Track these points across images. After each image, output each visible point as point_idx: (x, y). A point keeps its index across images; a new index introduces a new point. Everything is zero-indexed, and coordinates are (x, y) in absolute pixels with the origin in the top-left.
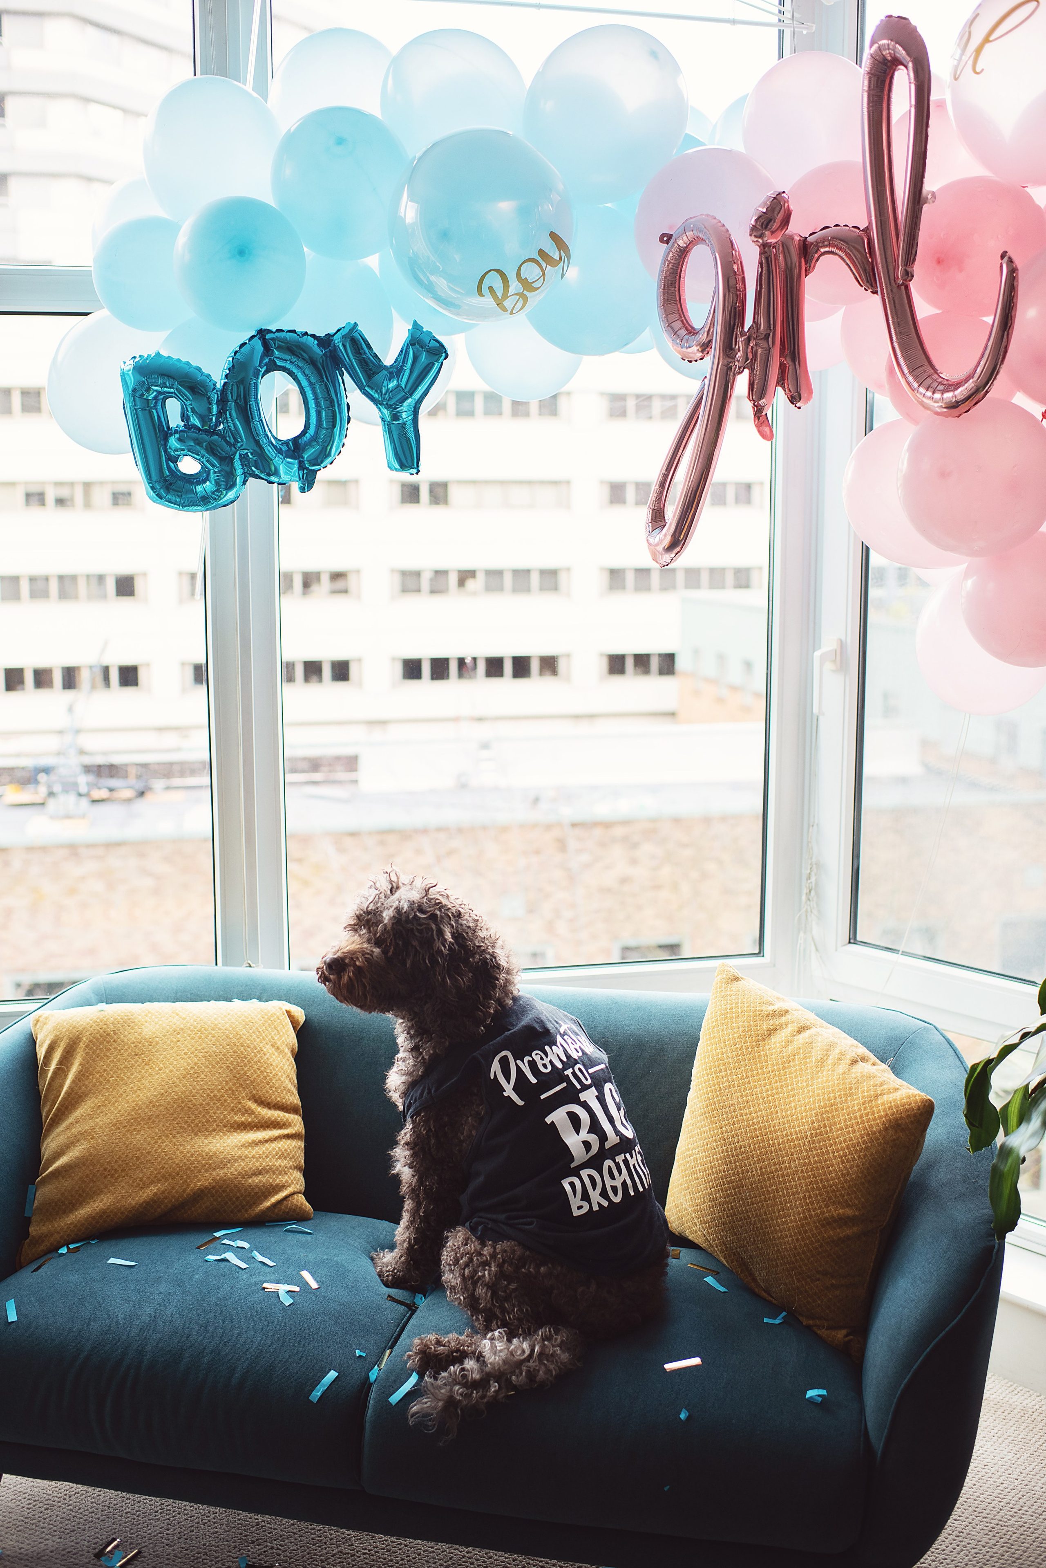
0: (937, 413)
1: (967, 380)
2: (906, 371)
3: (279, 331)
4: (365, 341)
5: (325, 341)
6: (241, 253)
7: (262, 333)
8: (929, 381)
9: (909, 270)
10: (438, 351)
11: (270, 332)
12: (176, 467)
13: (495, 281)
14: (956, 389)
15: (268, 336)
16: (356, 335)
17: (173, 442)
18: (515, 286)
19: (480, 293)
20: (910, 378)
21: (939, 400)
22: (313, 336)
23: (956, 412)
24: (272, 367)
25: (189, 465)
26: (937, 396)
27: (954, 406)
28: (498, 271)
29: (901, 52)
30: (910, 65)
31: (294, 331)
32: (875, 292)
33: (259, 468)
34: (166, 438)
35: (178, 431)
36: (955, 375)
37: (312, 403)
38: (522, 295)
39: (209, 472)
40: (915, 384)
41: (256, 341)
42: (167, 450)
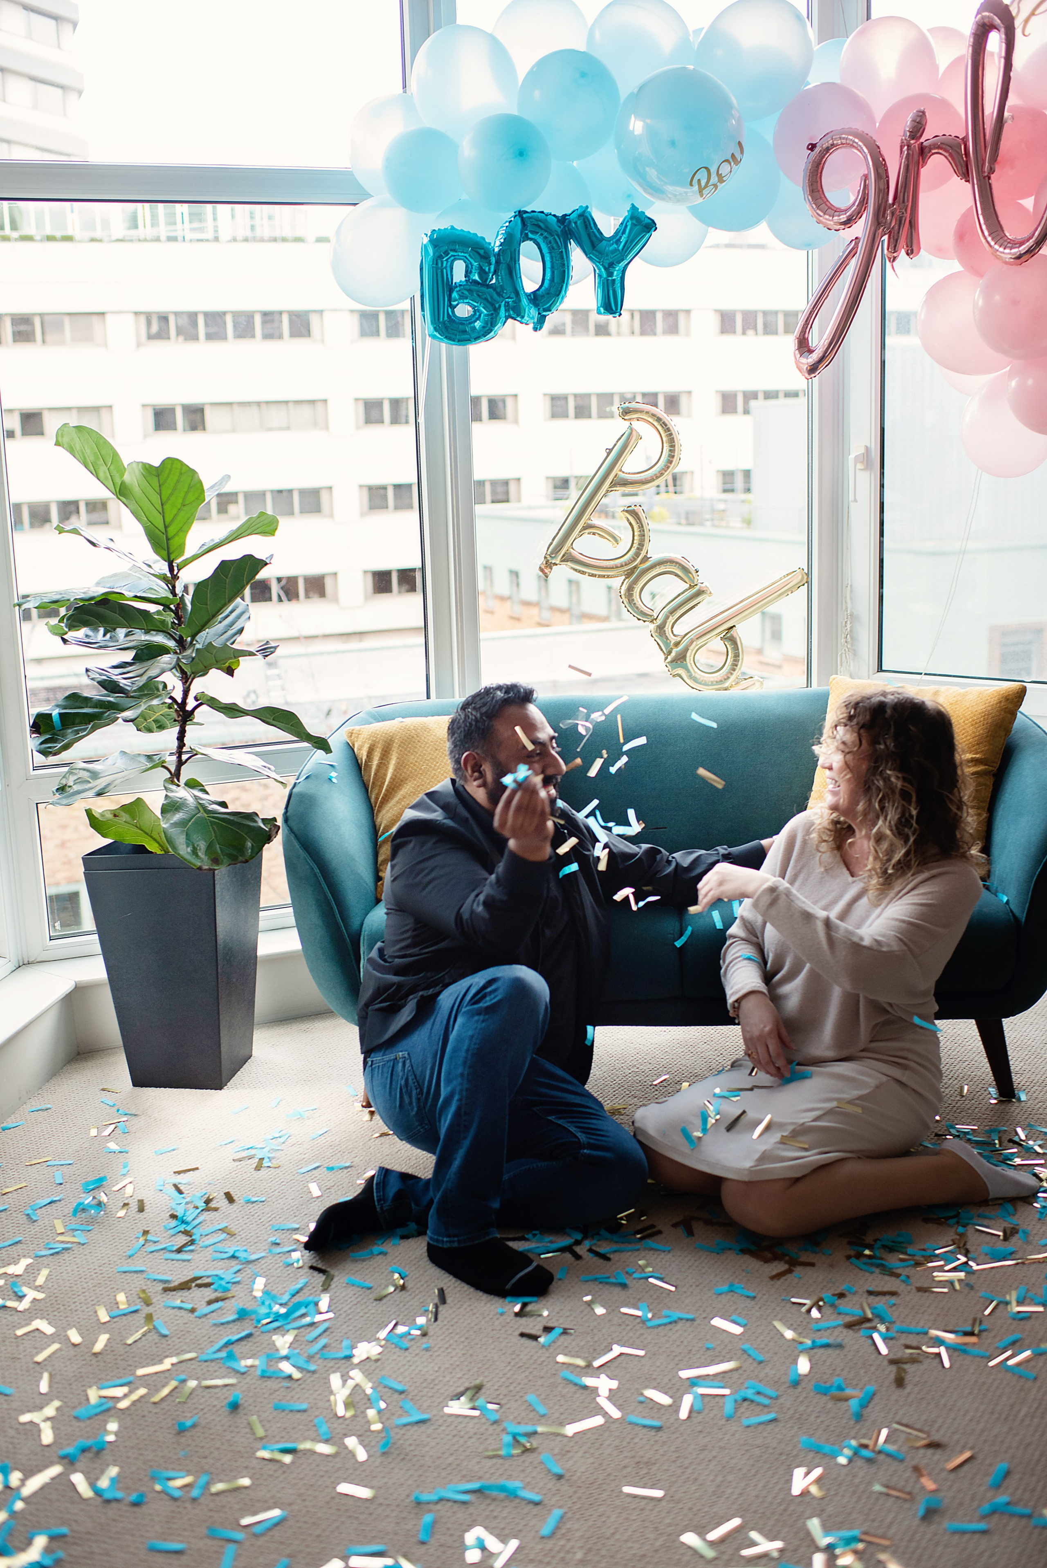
0: (1006, 263)
1: (1028, 240)
2: (986, 233)
3: (533, 212)
4: (593, 220)
5: (563, 220)
6: (521, 154)
7: (520, 213)
8: (1001, 241)
9: (993, 166)
10: (649, 226)
11: (526, 212)
12: (453, 312)
13: (702, 175)
14: (1020, 246)
15: (524, 216)
16: (587, 214)
17: (455, 295)
18: (714, 179)
19: (691, 184)
20: (989, 239)
21: (1008, 253)
22: (554, 215)
23: (1019, 261)
24: (526, 238)
25: (463, 310)
26: (1007, 251)
27: (1019, 257)
28: (706, 168)
29: (997, 22)
30: (1003, 31)
31: (542, 212)
32: (968, 181)
33: (516, 312)
34: (451, 290)
35: (460, 285)
36: (1020, 237)
37: (548, 265)
38: (716, 186)
39: (480, 315)
40: (992, 243)
41: (518, 219)
42: (450, 300)
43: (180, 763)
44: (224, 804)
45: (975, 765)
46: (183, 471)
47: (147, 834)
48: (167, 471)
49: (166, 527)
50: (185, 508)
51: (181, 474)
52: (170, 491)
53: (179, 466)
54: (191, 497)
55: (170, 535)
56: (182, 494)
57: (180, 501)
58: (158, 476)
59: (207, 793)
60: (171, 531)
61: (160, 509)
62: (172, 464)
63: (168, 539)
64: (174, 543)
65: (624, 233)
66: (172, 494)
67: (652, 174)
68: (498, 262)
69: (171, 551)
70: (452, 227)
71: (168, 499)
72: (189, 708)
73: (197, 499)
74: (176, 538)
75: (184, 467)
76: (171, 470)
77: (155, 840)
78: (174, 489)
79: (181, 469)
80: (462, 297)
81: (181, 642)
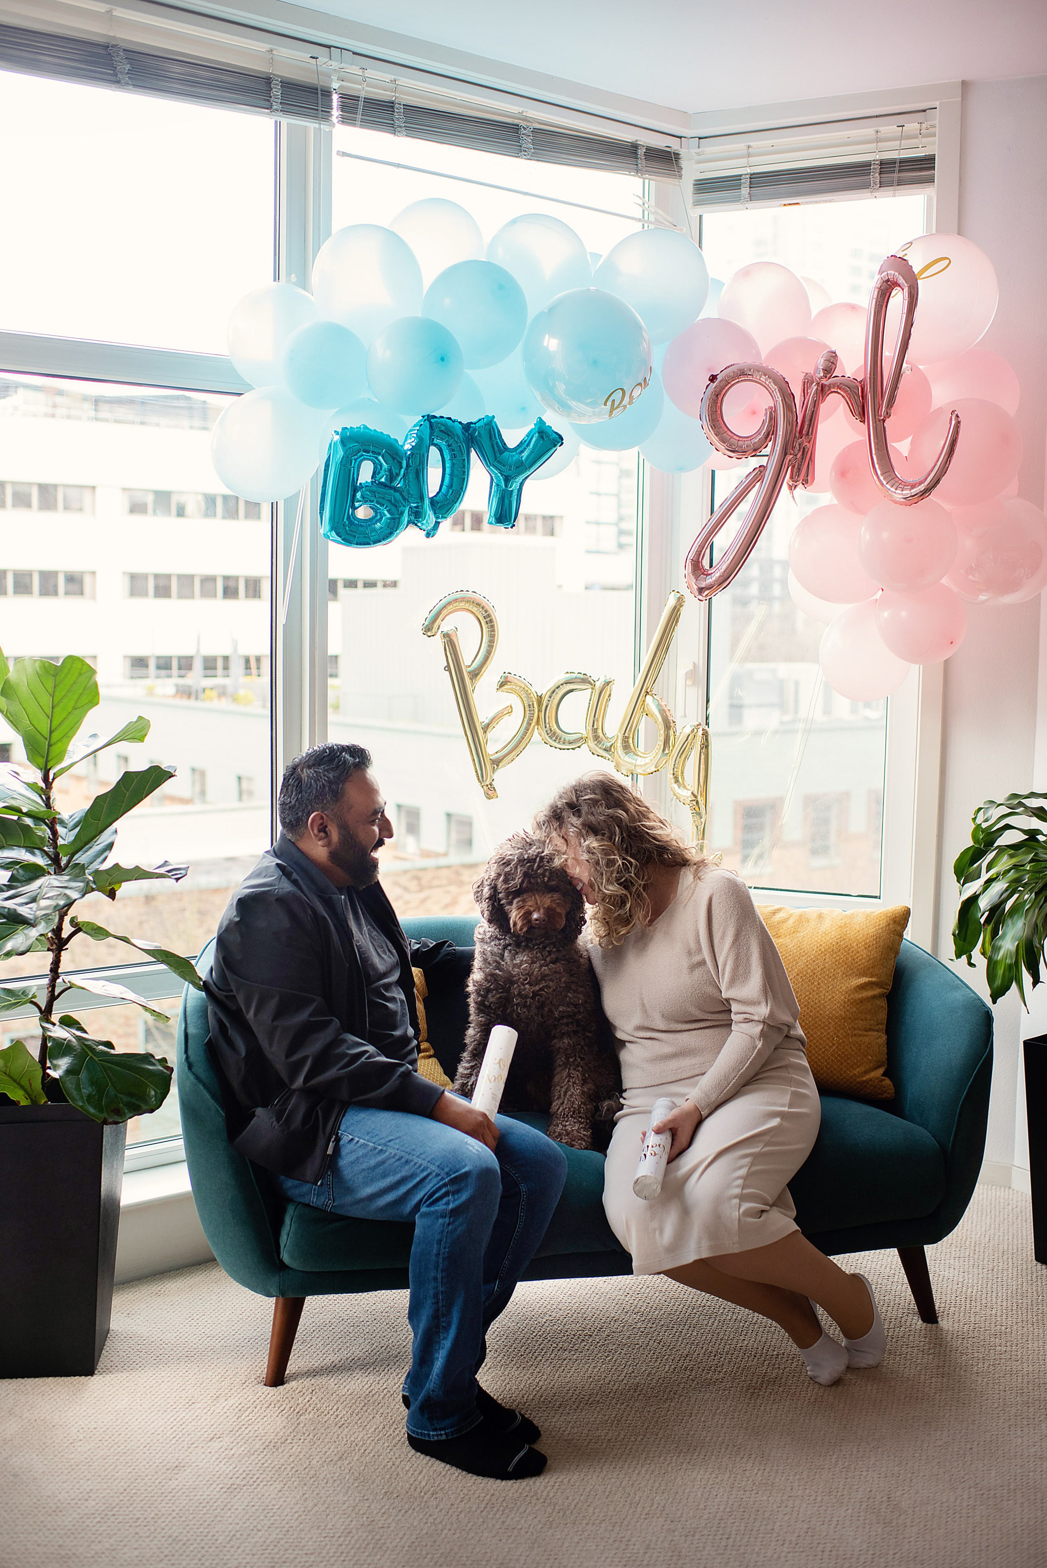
0: (896, 502)
1: (920, 483)
2: (879, 473)
3: (441, 417)
4: (499, 431)
5: (467, 427)
6: (442, 359)
7: (429, 418)
8: (893, 482)
9: (889, 411)
10: (556, 440)
11: (434, 417)
12: (354, 514)
13: (617, 396)
14: (912, 488)
15: (432, 420)
16: (493, 424)
17: (358, 496)
18: (626, 400)
19: (605, 404)
20: (882, 478)
21: (899, 495)
22: (460, 423)
23: (910, 502)
24: (433, 444)
25: (364, 512)
26: (898, 491)
27: (909, 498)
28: (622, 389)
29: (901, 281)
30: (906, 289)
31: (450, 419)
32: (863, 422)
33: (417, 516)
34: (355, 492)
35: (366, 486)
36: (911, 480)
37: (448, 471)
38: (625, 407)
39: (381, 518)
40: (885, 483)
41: (427, 423)
42: (353, 501)
43: (52, 998)
44: (109, 1045)
45: (872, 988)
46: (83, 672)
47: (15, 1081)
48: (66, 671)
49: (51, 732)
50: (76, 712)
51: (80, 674)
52: (64, 693)
53: (80, 666)
54: (84, 700)
55: (52, 742)
56: (76, 697)
57: (72, 704)
58: (55, 676)
59: (85, 1032)
60: (56, 736)
61: (49, 712)
62: (73, 663)
63: (50, 745)
64: (55, 750)
65: (528, 445)
66: (65, 696)
67: (561, 388)
68: (408, 466)
69: (50, 758)
70: (366, 427)
71: (60, 701)
72: (65, 935)
73: (90, 702)
74: (59, 744)
75: (85, 668)
76: (70, 670)
77: (22, 1087)
78: (69, 691)
79: (81, 669)
80: (365, 500)
81: (55, 860)
